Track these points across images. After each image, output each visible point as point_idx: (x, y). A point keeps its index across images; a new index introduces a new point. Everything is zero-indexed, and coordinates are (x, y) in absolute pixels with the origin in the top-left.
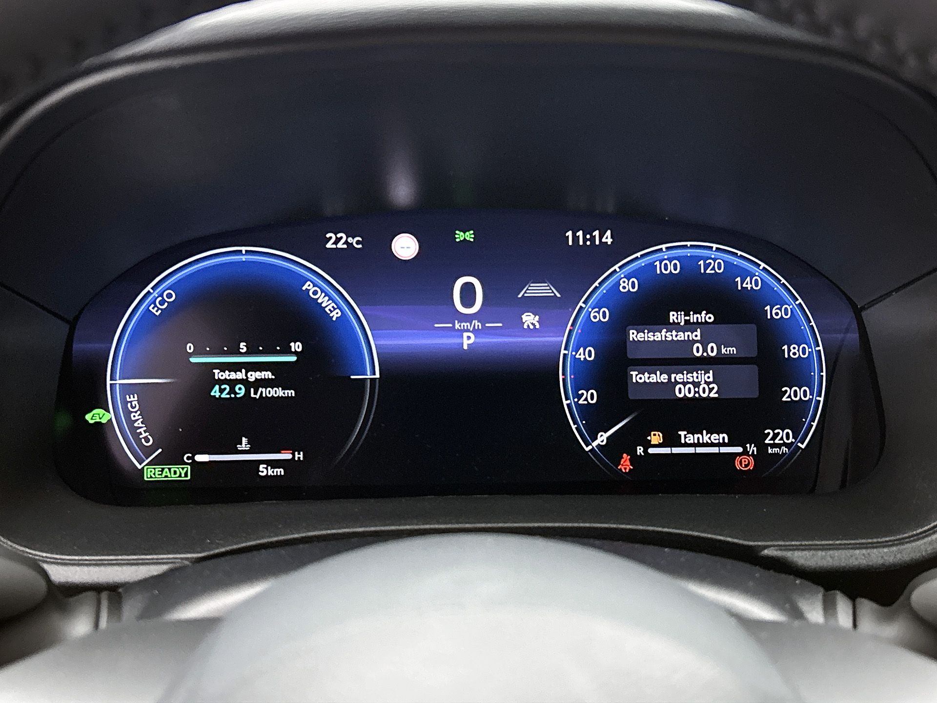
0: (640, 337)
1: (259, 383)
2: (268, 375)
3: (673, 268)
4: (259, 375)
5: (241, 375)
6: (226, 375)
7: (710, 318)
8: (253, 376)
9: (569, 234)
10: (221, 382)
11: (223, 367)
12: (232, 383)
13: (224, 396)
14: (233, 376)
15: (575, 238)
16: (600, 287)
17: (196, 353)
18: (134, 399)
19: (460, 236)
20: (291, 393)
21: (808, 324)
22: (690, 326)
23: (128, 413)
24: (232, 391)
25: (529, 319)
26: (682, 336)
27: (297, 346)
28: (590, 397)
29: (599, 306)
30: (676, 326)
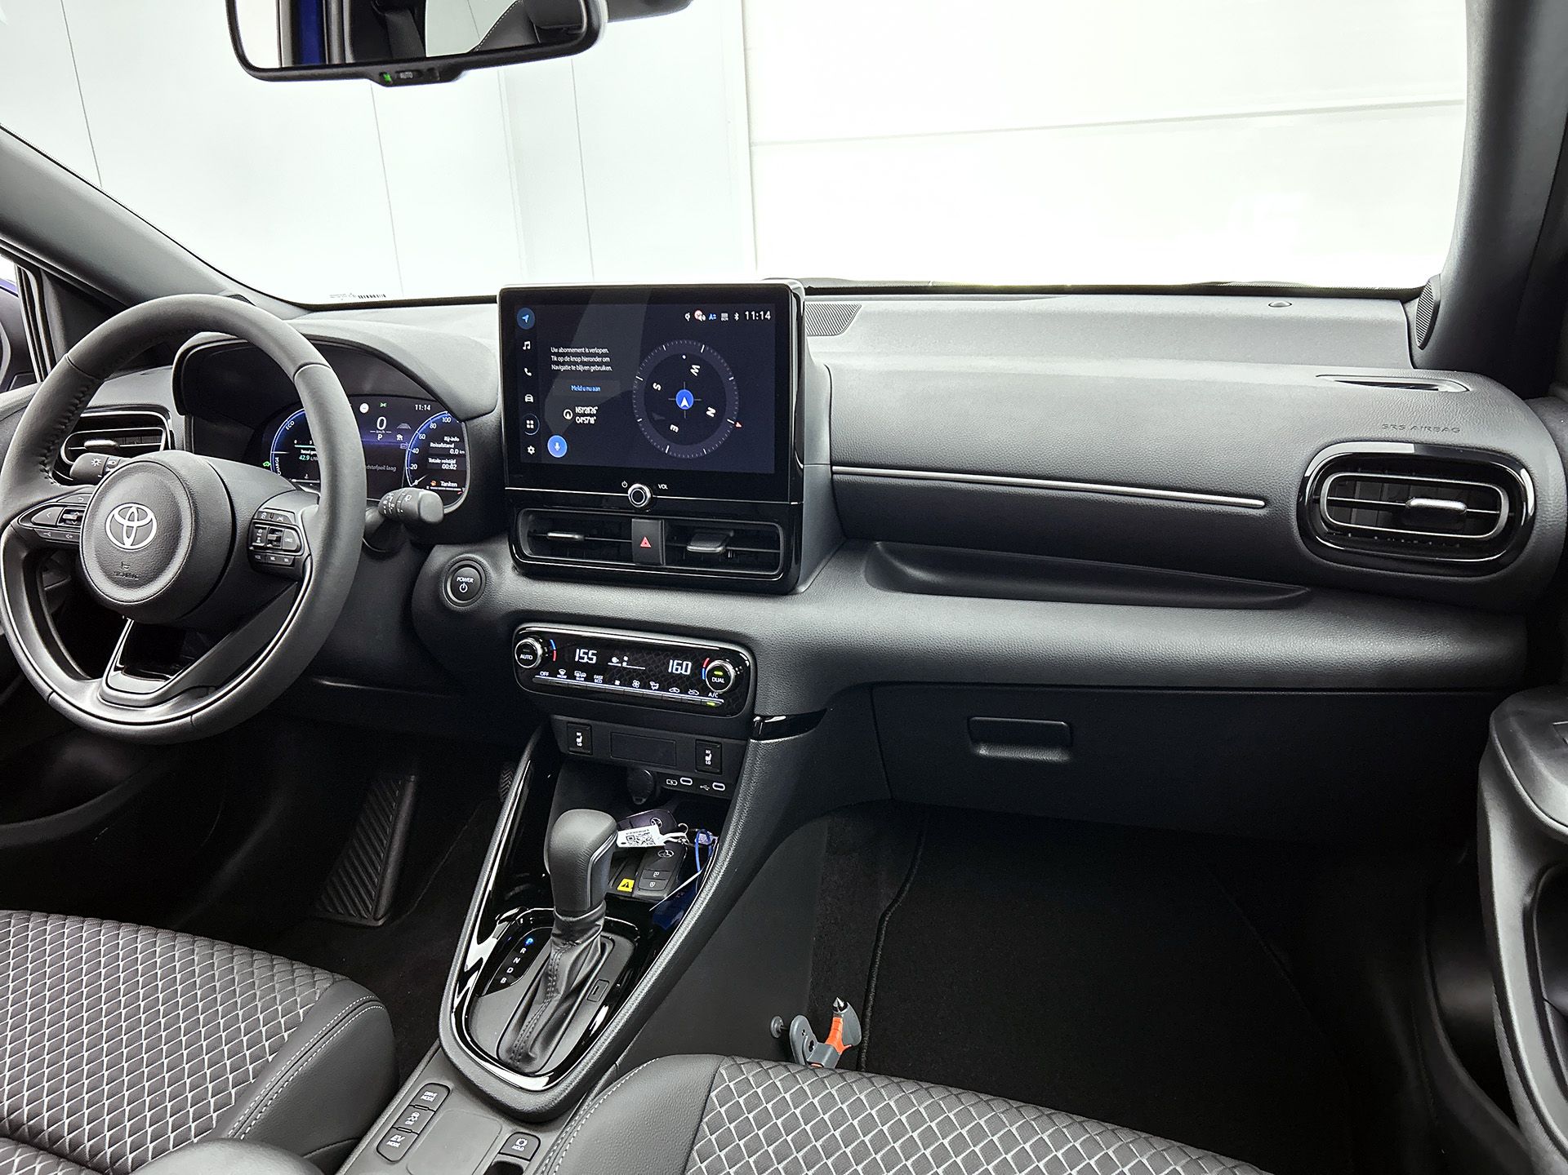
0: (434, 445)
5: (308, 452)
7: (458, 440)
9: (417, 406)
10: (303, 454)
11: (304, 449)
12: (306, 455)
13: (303, 459)
16: (423, 426)
17: (297, 444)
18: (277, 459)
19: (381, 405)
22: (451, 442)
25: (400, 437)
26: (448, 446)
28: (415, 467)
29: (422, 433)
30: (446, 442)
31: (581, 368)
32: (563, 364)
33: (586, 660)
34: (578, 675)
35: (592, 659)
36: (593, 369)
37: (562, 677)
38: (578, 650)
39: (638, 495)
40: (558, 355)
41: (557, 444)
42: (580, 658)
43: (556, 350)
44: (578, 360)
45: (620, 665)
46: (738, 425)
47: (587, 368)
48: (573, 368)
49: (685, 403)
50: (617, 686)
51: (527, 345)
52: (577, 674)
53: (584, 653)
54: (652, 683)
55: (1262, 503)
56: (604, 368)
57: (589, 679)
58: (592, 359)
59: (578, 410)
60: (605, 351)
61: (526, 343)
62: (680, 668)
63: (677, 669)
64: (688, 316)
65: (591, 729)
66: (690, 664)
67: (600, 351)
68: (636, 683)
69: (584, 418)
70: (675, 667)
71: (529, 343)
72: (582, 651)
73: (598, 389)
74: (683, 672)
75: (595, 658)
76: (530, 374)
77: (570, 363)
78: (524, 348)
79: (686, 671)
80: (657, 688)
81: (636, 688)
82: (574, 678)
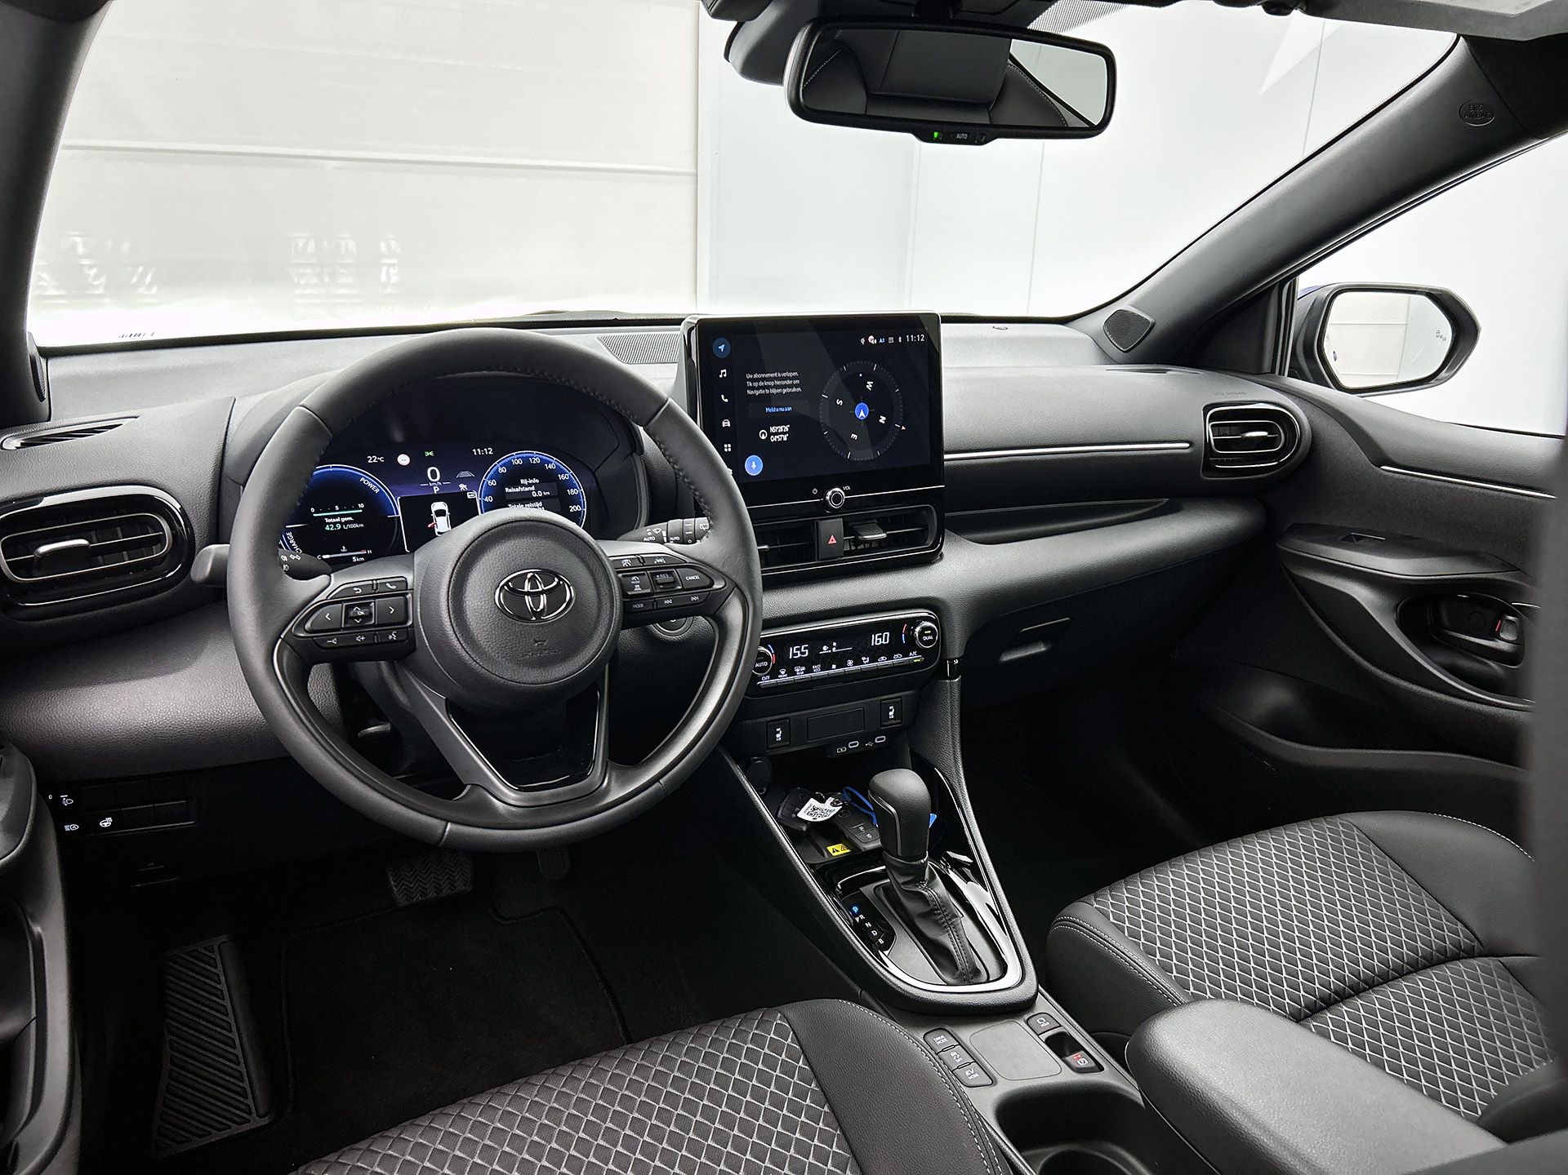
0: (510, 490)
1: (347, 523)
2: (350, 519)
3: (519, 462)
4: (346, 519)
5: (338, 520)
6: (331, 520)
7: (538, 481)
8: (343, 520)
9: (474, 450)
10: (329, 524)
11: (329, 517)
12: (335, 524)
13: (332, 529)
14: (334, 520)
15: (477, 452)
16: (490, 471)
17: (315, 513)
18: (290, 534)
19: (427, 454)
20: (362, 525)
21: (576, 481)
22: (530, 485)
23: (288, 541)
24: (335, 527)
25: (463, 487)
26: (527, 489)
27: (361, 505)
29: (491, 479)
30: (524, 485)
31: (774, 391)
32: (759, 388)
33: (799, 655)
34: (798, 670)
35: (805, 653)
36: (785, 391)
37: (783, 677)
38: (791, 649)
39: (837, 498)
40: (753, 380)
41: (754, 463)
42: (794, 654)
43: (751, 376)
44: (772, 383)
45: (831, 651)
46: (903, 428)
47: (779, 391)
48: (767, 391)
49: (862, 414)
50: (835, 670)
51: (724, 373)
53: (797, 650)
54: (863, 659)
55: (1187, 445)
56: (794, 390)
57: (809, 670)
58: (784, 383)
59: (773, 429)
60: (795, 374)
61: (722, 371)
62: (880, 639)
63: (878, 642)
64: (863, 341)
65: (789, 721)
66: (888, 633)
67: (791, 375)
68: (850, 662)
69: (778, 437)
70: (877, 639)
71: (725, 371)
72: (795, 647)
73: (790, 409)
74: (884, 643)
75: (807, 651)
76: (726, 400)
77: (764, 388)
78: (721, 376)
79: (886, 641)
80: (867, 661)
81: (851, 666)
82: (795, 674)
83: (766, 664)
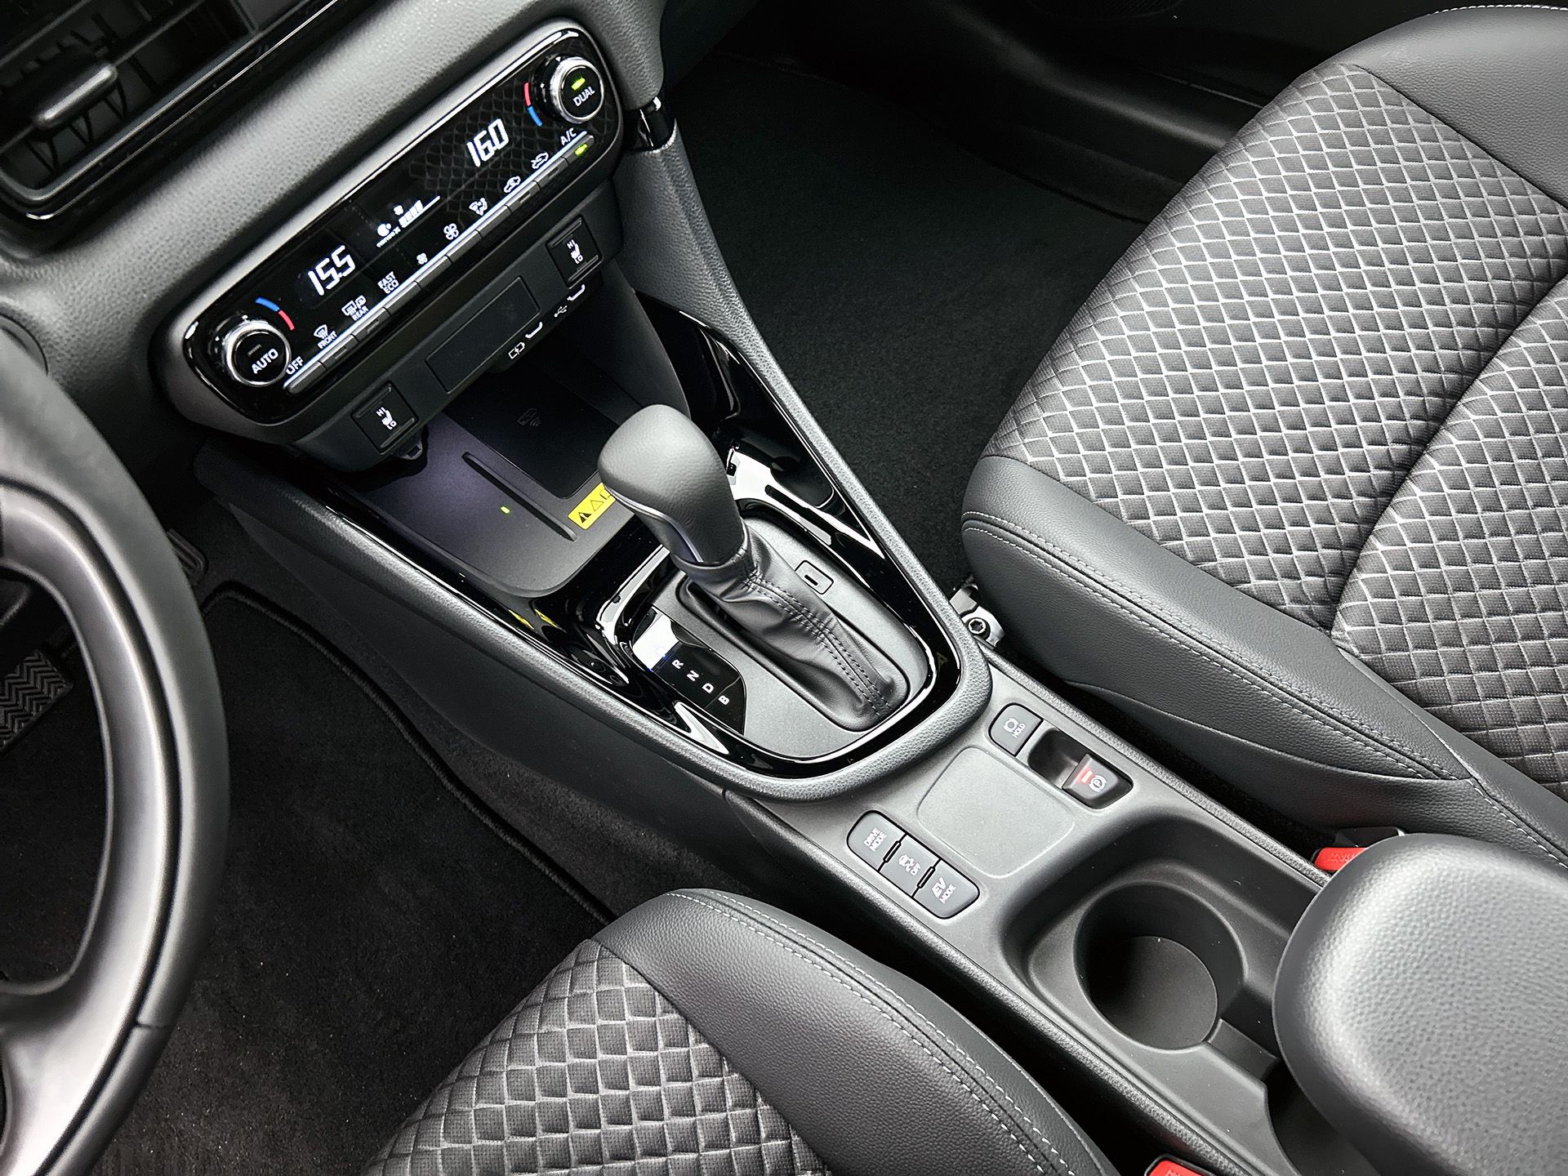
33: (337, 278)
34: (351, 311)
35: (346, 266)
37: (331, 344)
38: (311, 274)
45: (397, 230)
50: (428, 266)
52: (349, 310)
53: (325, 269)
54: (473, 207)
57: (375, 297)
62: (488, 143)
63: (486, 151)
65: (393, 386)
66: (499, 122)
68: (450, 230)
70: (481, 148)
72: (319, 268)
74: (499, 146)
75: (348, 259)
79: (501, 140)
80: (485, 208)
81: (458, 240)
82: (350, 321)
83: (271, 355)
